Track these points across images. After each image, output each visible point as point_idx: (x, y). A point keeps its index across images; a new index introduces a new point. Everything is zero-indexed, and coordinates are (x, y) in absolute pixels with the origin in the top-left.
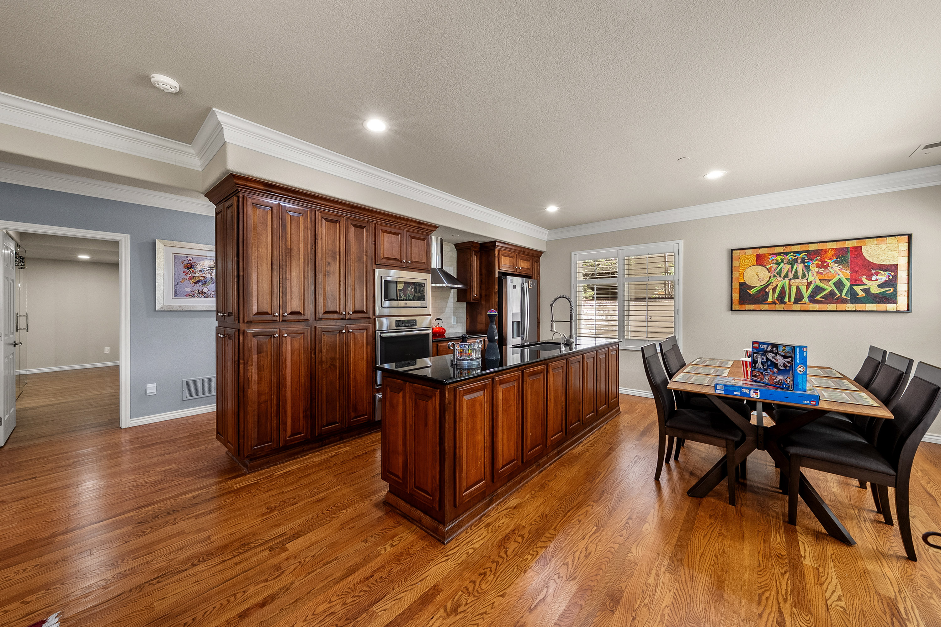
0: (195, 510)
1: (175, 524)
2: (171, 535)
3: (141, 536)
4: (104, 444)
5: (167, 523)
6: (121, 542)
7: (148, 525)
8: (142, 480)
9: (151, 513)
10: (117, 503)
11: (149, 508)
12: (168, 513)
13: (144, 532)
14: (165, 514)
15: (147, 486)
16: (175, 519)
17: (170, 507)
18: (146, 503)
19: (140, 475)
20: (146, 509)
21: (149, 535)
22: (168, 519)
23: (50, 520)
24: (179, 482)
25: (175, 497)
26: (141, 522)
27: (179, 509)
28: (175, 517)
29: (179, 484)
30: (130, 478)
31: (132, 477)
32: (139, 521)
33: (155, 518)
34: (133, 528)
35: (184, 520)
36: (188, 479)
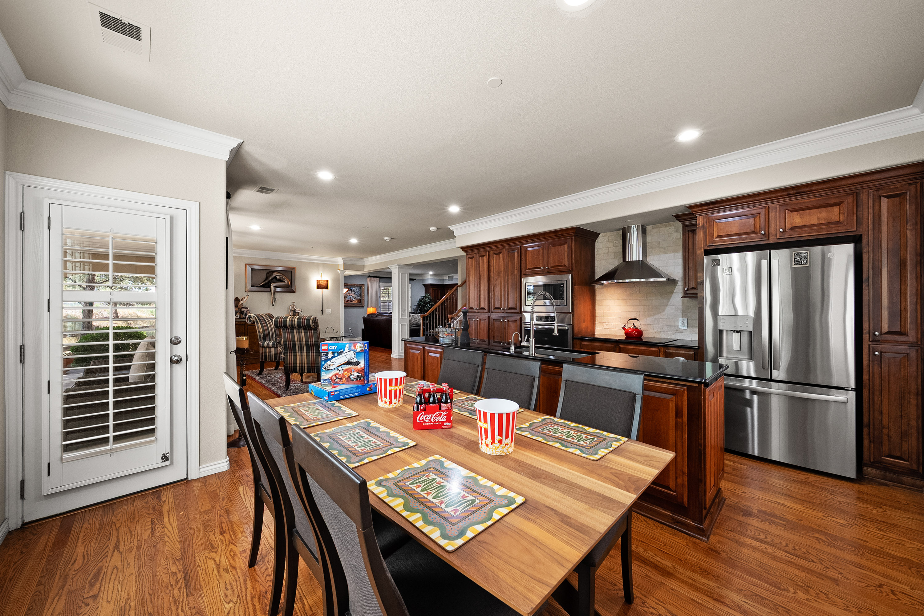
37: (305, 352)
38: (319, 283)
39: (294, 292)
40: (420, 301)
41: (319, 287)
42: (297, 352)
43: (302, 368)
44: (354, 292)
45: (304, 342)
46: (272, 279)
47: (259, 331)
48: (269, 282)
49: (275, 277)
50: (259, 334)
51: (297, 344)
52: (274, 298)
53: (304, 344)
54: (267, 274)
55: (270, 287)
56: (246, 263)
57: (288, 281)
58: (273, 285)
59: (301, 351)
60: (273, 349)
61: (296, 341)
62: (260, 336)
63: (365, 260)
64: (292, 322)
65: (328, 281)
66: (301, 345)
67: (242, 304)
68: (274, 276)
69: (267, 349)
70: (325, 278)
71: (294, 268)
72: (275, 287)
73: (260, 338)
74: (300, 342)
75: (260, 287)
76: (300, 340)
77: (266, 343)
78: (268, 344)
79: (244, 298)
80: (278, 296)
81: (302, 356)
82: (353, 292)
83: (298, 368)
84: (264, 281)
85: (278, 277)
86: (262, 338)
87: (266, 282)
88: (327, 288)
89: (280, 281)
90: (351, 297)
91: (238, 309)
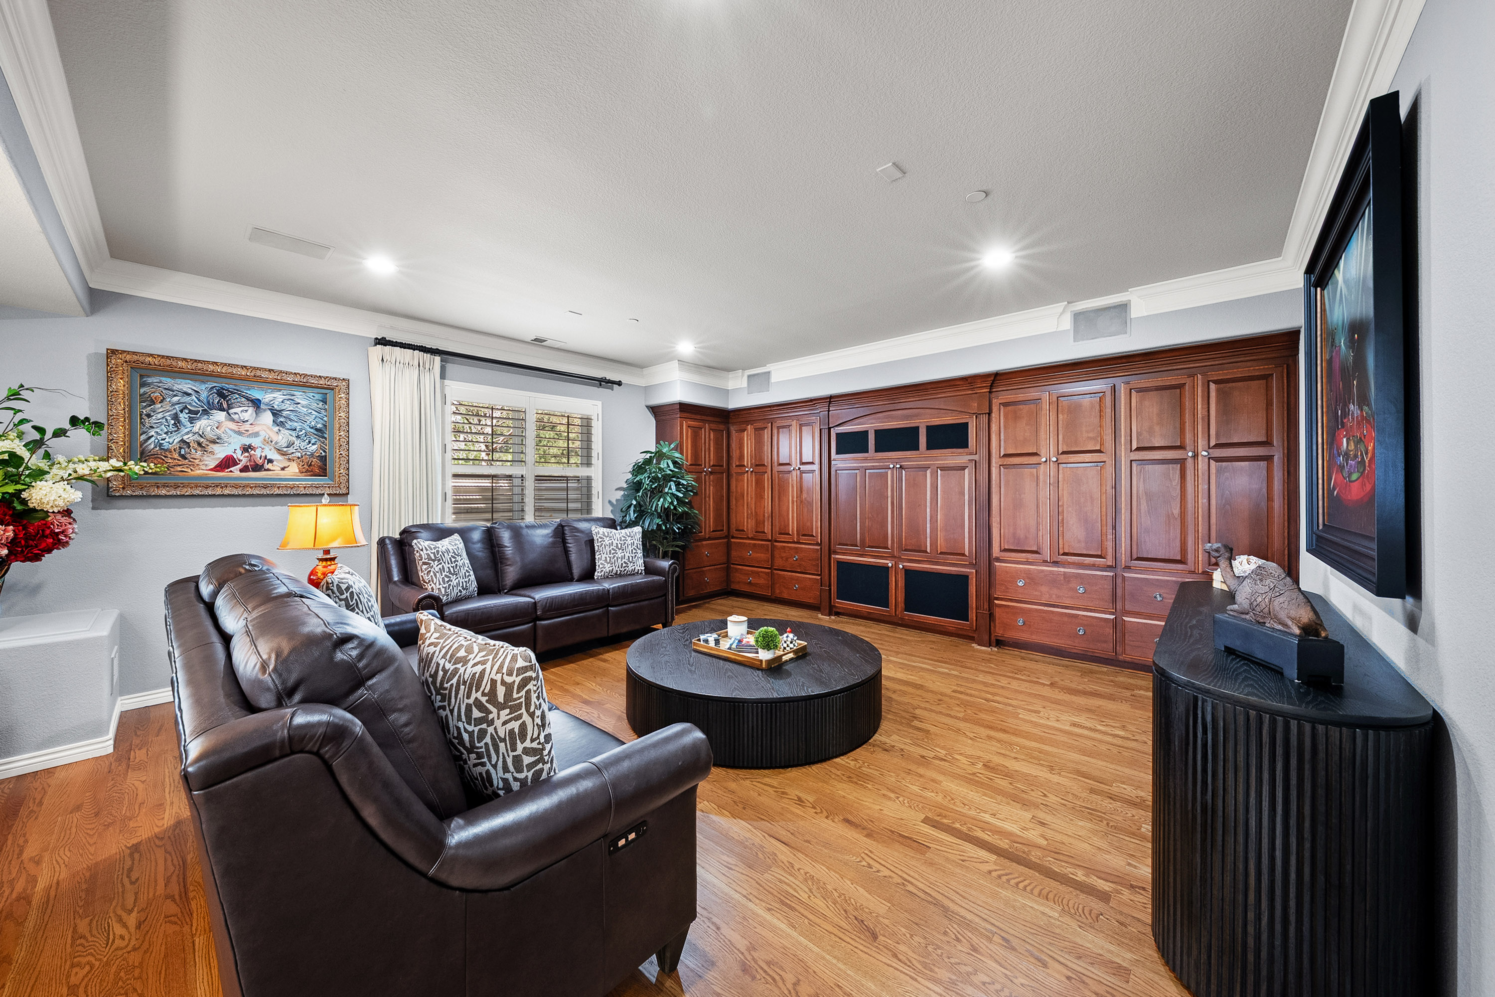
40: (639, 469)
44: (276, 413)
82: (268, 417)
90: (255, 442)
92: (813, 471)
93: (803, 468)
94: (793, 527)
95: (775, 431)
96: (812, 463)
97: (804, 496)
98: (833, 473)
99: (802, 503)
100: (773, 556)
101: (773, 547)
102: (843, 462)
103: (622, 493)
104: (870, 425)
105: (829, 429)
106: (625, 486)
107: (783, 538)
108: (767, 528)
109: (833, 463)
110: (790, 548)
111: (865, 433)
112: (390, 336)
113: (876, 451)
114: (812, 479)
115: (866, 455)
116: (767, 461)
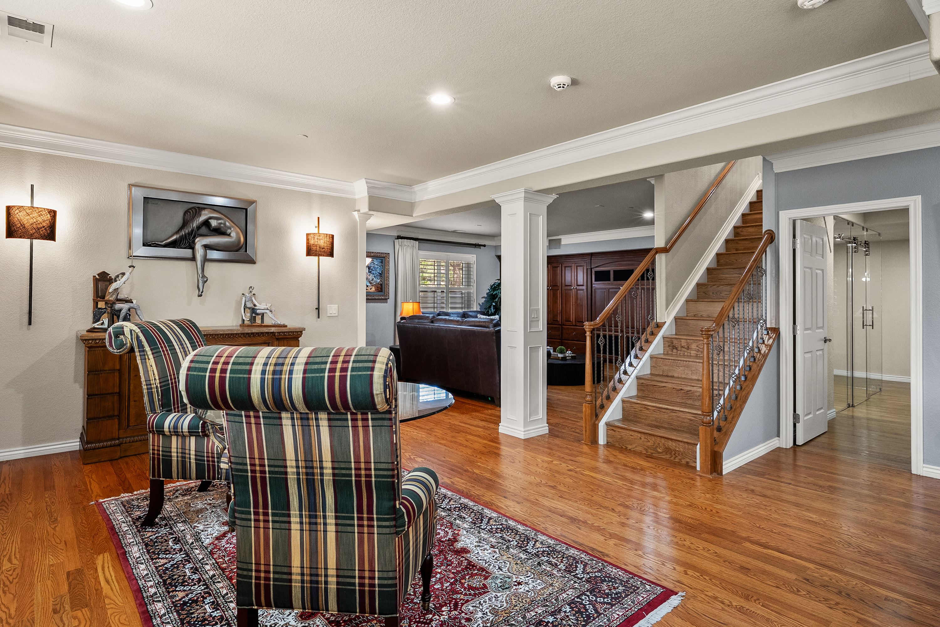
0: (869, 613)
1: (831, 608)
2: (814, 616)
3: (793, 592)
4: (873, 482)
5: (826, 600)
6: (774, 583)
7: (809, 588)
8: (860, 540)
9: (827, 579)
10: (813, 547)
11: (830, 573)
12: (840, 593)
13: (798, 591)
14: (836, 591)
15: (856, 550)
16: (837, 604)
17: (850, 587)
18: (835, 566)
19: (864, 534)
20: (826, 571)
21: (801, 598)
22: (832, 597)
23: (758, 525)
24: (896, 570)
25: (868, 581)
26: (808, 580)
27: (855, 598)
28: (841, 602)
29: (891, 572)
30: (852, 530)
31: (854, 531)
32: (808, 577)
33: (824, 586)
34: (796, 579)
35: (844, 612)
36: (908, 574)
37: (331, 514)
38: (312, 242)
39: (253, 262)
41: (310, 252)
42: (294, 511)
43: (314, 591)
44: (369, 268)
45: (328, 471)
46: (199, 228)
47: (148, 380)
48: (190, 234)
49: (206, 223)
50: (149, 389)
51: (292, 477)
52: (203, 276)
53: (328, 478)
54: (185, 213)
55: (192, 247)
56: (132, 182)
57: (237, 234)
58: (200, 242)
59: (313, 507)
60: (193, 439)
61: (291, 463)
62: (150, 394)
63: (417, 188)
64: (277, 383)
65: (333, 236)
66: (311, 483)
67: (116, 290)
68: (202, 218)
69: (174, 439)
70: (328, 228)
71: (252, 202)
72: (207, 247)
73: (151, 401)
74: (309, 467)
75: (165, 246)
76: (309, 460)
77: (169, 421)
78: (175, 427)
79: (123, 274)
80: (212, 270)
81: (313, 531)
83: (296, 586)
84: (177, 232)
85: (214, 223)
86: (157, 404)
87: (183, 233)
88: (331, 254)
89: (219, 232)
91: (106, 303)
92: (583, 290)
93: (578, 287)
94: (572, 317)
95: (563, 269)
96: (583, 285)
97: (579, 302)
98: (593, 291)
99: (578, 306)
100: (562, 333)
101: (562, 328)
102: (597, 285)
103: (484, 299)
104: (611, 268)
105: (591, 269)
106: (486, 296)
107: (568, 323)
108: (559, 318)
109: (593, 285)
110: (572, 328)
111: (609, 272)
112: (403, 235)
113: (614, 280)
114: (583, 294)
115: (609, 282)
116: (559, 284)
